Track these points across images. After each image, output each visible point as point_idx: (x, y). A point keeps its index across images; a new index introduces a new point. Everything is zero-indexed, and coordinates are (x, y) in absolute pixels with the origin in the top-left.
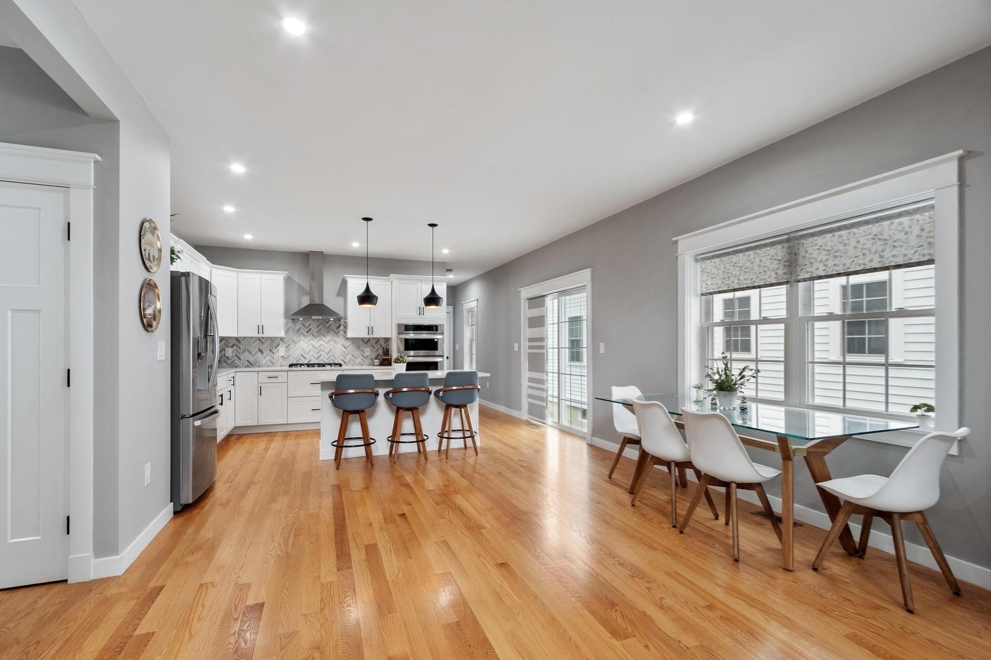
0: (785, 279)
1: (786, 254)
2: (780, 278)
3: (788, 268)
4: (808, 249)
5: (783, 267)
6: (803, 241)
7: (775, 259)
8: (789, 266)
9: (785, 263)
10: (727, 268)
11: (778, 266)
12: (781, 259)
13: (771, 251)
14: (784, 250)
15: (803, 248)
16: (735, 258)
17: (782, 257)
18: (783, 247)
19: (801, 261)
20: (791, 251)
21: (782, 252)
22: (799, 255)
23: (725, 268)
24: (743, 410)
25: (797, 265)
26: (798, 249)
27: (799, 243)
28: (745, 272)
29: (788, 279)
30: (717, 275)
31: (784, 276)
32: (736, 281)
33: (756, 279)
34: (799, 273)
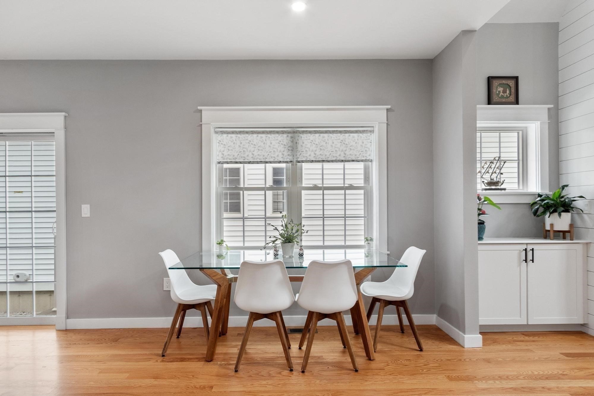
0: (290, 159)
1: (290, 142)
2: (286, 158)
3: (291, 152)
4: (304, 141)
5: (288, 151)
6: (301, 135)
7: (282, 144)
8: (292, 150)
9: (289, 148)
10: (243, 144)
11: (284, 149)
12: (286, 144)
13: (279, 137)
14: (289, 138)
15: (301, 139)
16: (250, 137)
17: (287, 143)
18: (288, 136)
19: (300, 148)
20: (293, 140)
21: (287, 139)
22: (298, 144)
23: (241, 143)
24: (301, 255)
25: (297, 151)
26: (298, 140)
27: (299, 136)
28: (259, 150)
29: (291, 159)
30: (233, 148)
31: (288, 157)
32: (251, 155)
33: (267, 156)
34: (298, 156)
